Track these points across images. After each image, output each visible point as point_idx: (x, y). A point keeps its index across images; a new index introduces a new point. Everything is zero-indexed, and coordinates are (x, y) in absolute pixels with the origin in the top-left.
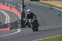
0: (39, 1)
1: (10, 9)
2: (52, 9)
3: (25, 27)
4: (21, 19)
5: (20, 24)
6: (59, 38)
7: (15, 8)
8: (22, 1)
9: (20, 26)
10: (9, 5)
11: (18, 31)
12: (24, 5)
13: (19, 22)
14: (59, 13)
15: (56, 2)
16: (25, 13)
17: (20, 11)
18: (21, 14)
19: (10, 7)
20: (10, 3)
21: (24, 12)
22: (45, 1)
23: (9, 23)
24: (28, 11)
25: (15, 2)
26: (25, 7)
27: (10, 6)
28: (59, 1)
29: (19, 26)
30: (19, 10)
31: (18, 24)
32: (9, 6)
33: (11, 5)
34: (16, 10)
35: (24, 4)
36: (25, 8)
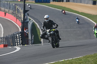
0: (50, 3)
1: (4, 15)
2: (65, 14)
3: (28, 44)
4: (20, 31)
5: (19, 38)
6: (81, 60)
7: (13, 13)
8: (23, 3)
9: (20, 42)
10: (3, 9)
11: (16, 49)
12: (26, 9)
13: (18, 35)
14: (79, 20)
15: (76, 4)
16: (28, 22)
17: (20, 18)
18: (21, 24)
19: (4, 13)
20: (4, 7)
21: (26, 20)
22: (59, 3)
23: (2, 36)
24: (45, 17)
25: (12, 5)
26: (28, 12)
27: (4, 11)
28: (81, 3)
29: (18, 42)
30: (18, 16)
31: (17, 38)
32: (2, 11)
33: (6, 10)
34: (13, 16)
35: (26, 7)
36: (28, 14)
